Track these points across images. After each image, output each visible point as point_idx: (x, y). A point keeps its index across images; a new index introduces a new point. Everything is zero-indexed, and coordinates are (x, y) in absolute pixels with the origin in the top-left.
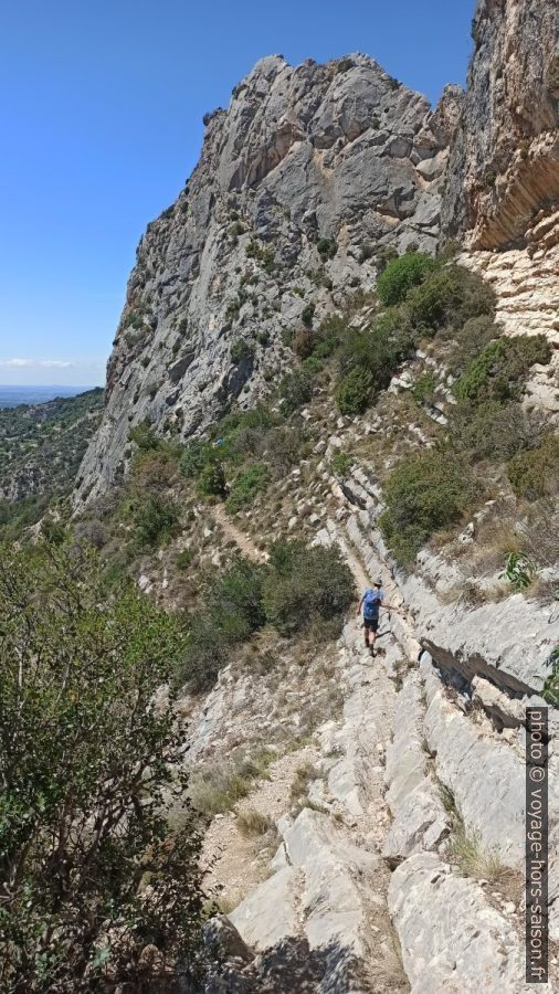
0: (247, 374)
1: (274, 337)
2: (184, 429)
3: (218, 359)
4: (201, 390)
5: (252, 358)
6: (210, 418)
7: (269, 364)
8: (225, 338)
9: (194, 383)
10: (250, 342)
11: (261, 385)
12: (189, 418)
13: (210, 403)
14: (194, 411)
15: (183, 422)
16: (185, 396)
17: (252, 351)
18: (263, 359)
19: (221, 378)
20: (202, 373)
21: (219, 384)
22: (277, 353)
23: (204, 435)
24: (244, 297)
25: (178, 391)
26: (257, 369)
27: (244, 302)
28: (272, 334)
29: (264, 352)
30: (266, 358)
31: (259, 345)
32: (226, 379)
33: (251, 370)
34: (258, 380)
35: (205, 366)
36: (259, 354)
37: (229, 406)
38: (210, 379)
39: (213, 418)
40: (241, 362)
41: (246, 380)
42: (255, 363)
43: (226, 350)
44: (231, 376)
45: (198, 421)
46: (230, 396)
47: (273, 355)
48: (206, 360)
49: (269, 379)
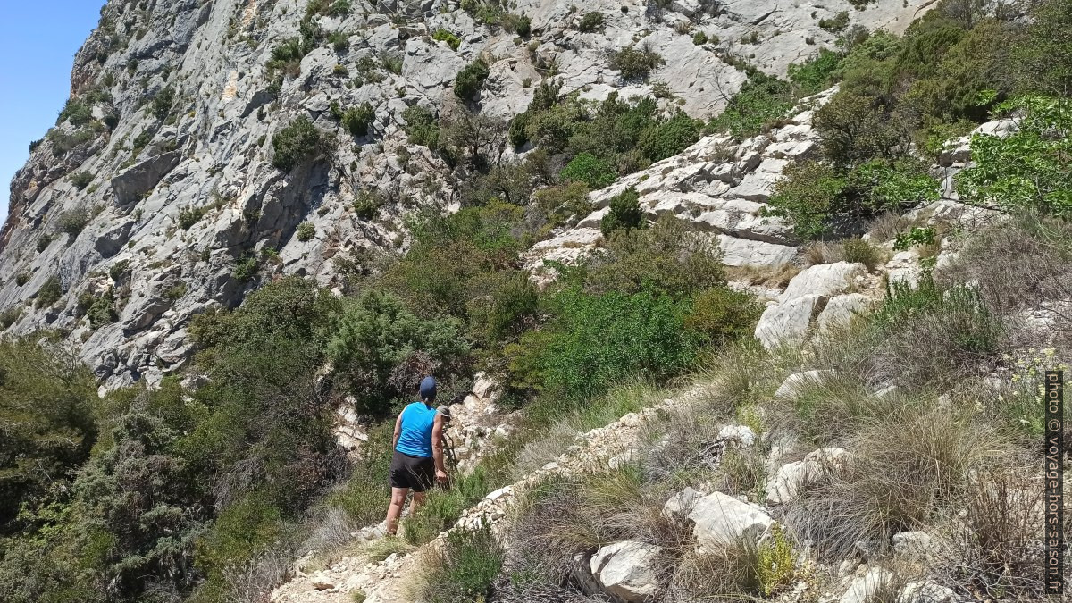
0: (308, 198)
1: (386, 122)
2: (126, 315)
3: (238, 159)
4: (186, 226)
5: (326, 164)
6: (201, 292)
7: (369, 179)
8: (261, 117)
9: (172, 209)
10: (324, 127)
11: (347, 224)
12: (143, 288)
13: (206, 257)
14: (159, 272)
15: (126, 296)
16: (143, 238)
17: (329, 147)
18: (354, 167)
19: (243, 199)
20: (194, 189)
21: (234, 213)
22: (393, 158)
23: (180, 334)
24: (314, 38)
25: (129, 225)
26: (336, 188)
27: (314, 46)
28: (381, 114)
29: (357, 151)
30: (363, 166)
31: (344, 136)
32: (254, 201)
33: (319, 190)
34: (338, 213)
35: (203, 176)
36: (345, 155)
37: (255, 269)
38: (212, 200)
39: (209, 291)
40: (296, 170)
41: (305, 211)
42: (333, 176)
43: (262, 141)
44: (268, 198)
45: (166, 297)
46: (259, 246)
47: (381, 159)
48: (208, 162)
49: (367, 213)
